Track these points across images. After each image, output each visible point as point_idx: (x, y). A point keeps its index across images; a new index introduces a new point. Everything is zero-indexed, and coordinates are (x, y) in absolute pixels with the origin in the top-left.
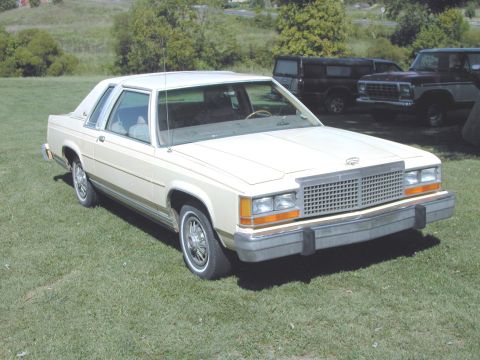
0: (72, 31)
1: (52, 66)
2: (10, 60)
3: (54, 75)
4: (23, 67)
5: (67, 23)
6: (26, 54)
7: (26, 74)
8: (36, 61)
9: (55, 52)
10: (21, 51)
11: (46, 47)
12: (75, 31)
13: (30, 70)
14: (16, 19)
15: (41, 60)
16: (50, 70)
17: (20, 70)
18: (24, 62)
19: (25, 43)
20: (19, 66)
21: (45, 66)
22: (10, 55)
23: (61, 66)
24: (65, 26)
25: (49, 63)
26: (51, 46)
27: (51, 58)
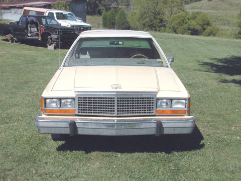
0: (225, 15)
1: (206, 31)
2: (185, 26)
3: (206, 36)
4: (191, 30)
5: (224, 11)
6: (193, 24)
7: (192, 34)
8: (198, 27)
9: (208, 24)
10: (191, 22)
11: (204, 21)
12: (227, 15)
13: (194, 32)
14: (199, 7)
15: (200, 27)
16: (204, 33)
17: (190, 31)
18: (192, 27)
19: (194, 18)
20: (189, 29)
21: (202, 31)
22: (186, 24)
23: (210, 31)
24: (222, 12)
25: (204, 29)
26: (206, 21)
27: (205, 26)
